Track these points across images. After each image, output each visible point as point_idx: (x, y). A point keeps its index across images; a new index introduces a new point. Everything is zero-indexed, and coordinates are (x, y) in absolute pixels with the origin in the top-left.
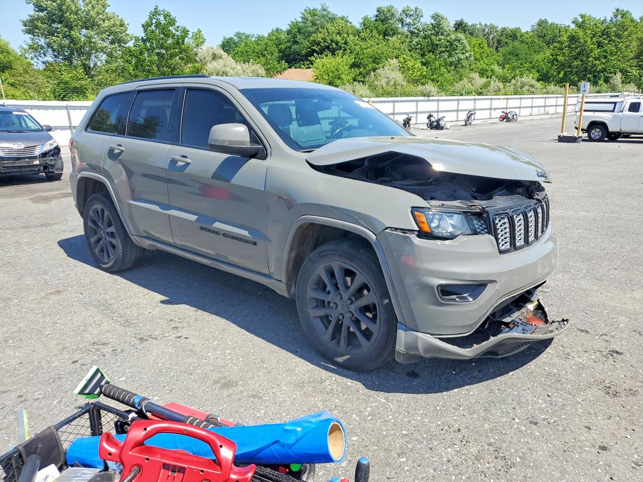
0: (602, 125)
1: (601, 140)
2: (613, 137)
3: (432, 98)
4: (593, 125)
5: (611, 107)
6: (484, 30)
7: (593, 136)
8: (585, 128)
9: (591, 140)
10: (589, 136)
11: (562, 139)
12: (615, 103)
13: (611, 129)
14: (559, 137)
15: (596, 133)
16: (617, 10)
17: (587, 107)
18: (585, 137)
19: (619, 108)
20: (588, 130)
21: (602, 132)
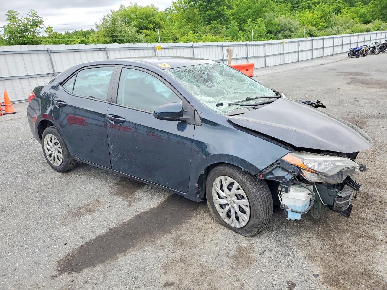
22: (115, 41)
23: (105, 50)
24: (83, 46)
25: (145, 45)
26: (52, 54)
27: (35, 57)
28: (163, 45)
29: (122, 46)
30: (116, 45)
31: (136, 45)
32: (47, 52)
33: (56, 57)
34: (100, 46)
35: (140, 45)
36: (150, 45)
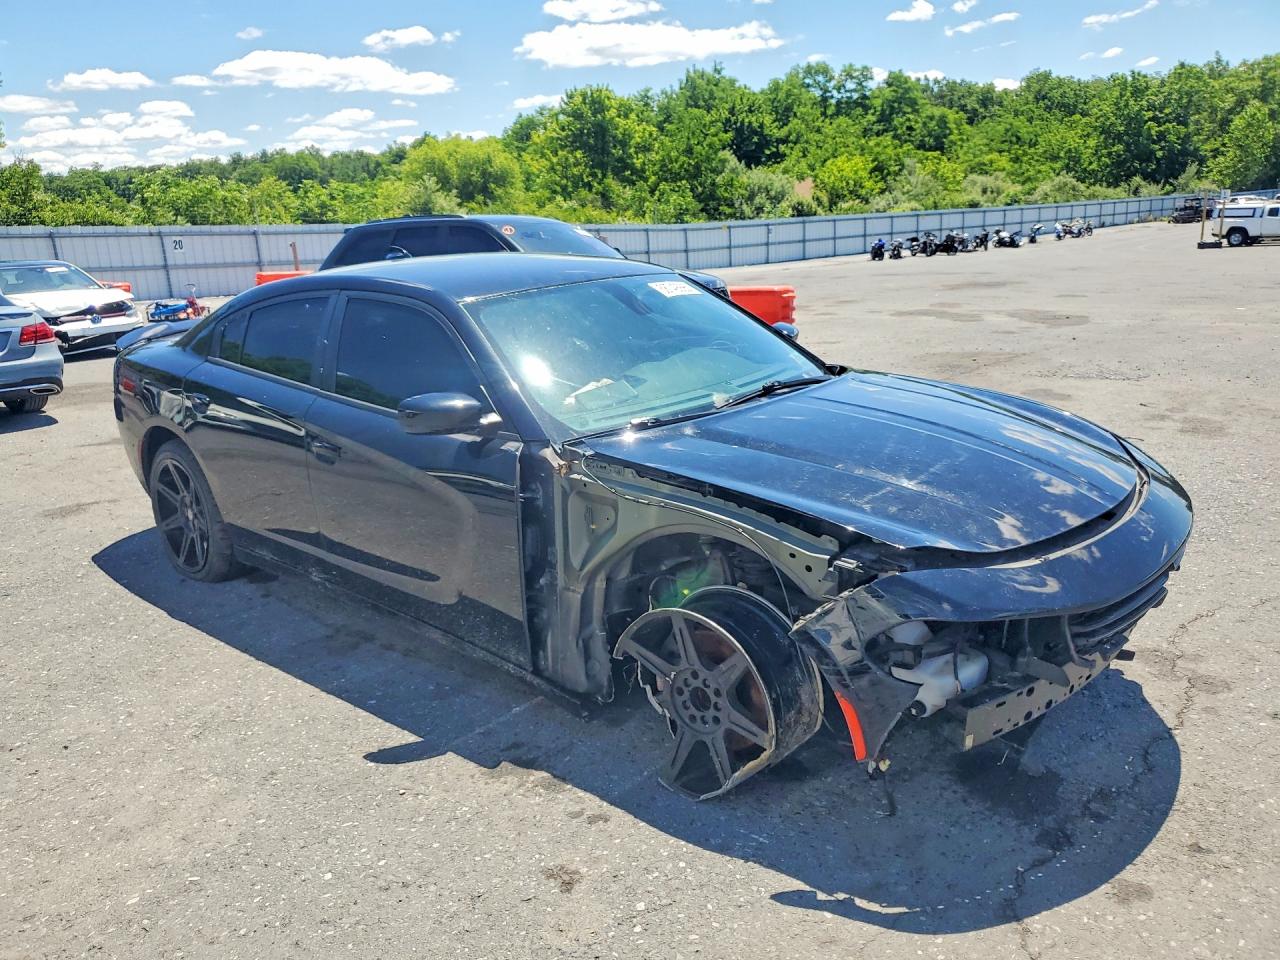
0: (1242, 231)
1: (1240, 245)
2: (1248, 240)
4: (1233, 230)
5: (1250, 213)
6: (932, 91)
7: (1232, 241)
8: (1224, 232)
9: (1232, 245)
10: (1229, 242)
11: (1202, 246)
12: (1255, 209)
13: (1252, 233)
14: (1199, 244)
15: (1236, 238)
16: (1182, 65)
17: (1227, 213)
18: (1225, 242)
19: (1258, 213)
20: (1228, 236)
21: (1242, 237)
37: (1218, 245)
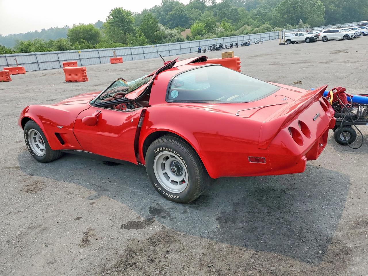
0: (290, 40)
1: (290, 44)
2: (293, 42)
3: (235, 36)
4: (288, 40)
5: (291, 35)
9: (288, 44)
11: (280, 44)
13: (292, 40)
15: (289, 42)
17: (285, 35)
18: (286, 43)
19: (293, 35)
20: (287, 41)
21: (290, 42)
22: (61, 50)
23: (57, 53)
24: (48, 52)
25: (74, 51)
26: (37, 56)
27: (31, 57)
28: (83, 50)
29: (64, 51)
30: (62, 51)
31: (70, 51)
32: (35, 55)
33: (38, 57)
34: (55, 52)
35: (72, 51)
36: (77, 51)
37: (284, 44)
